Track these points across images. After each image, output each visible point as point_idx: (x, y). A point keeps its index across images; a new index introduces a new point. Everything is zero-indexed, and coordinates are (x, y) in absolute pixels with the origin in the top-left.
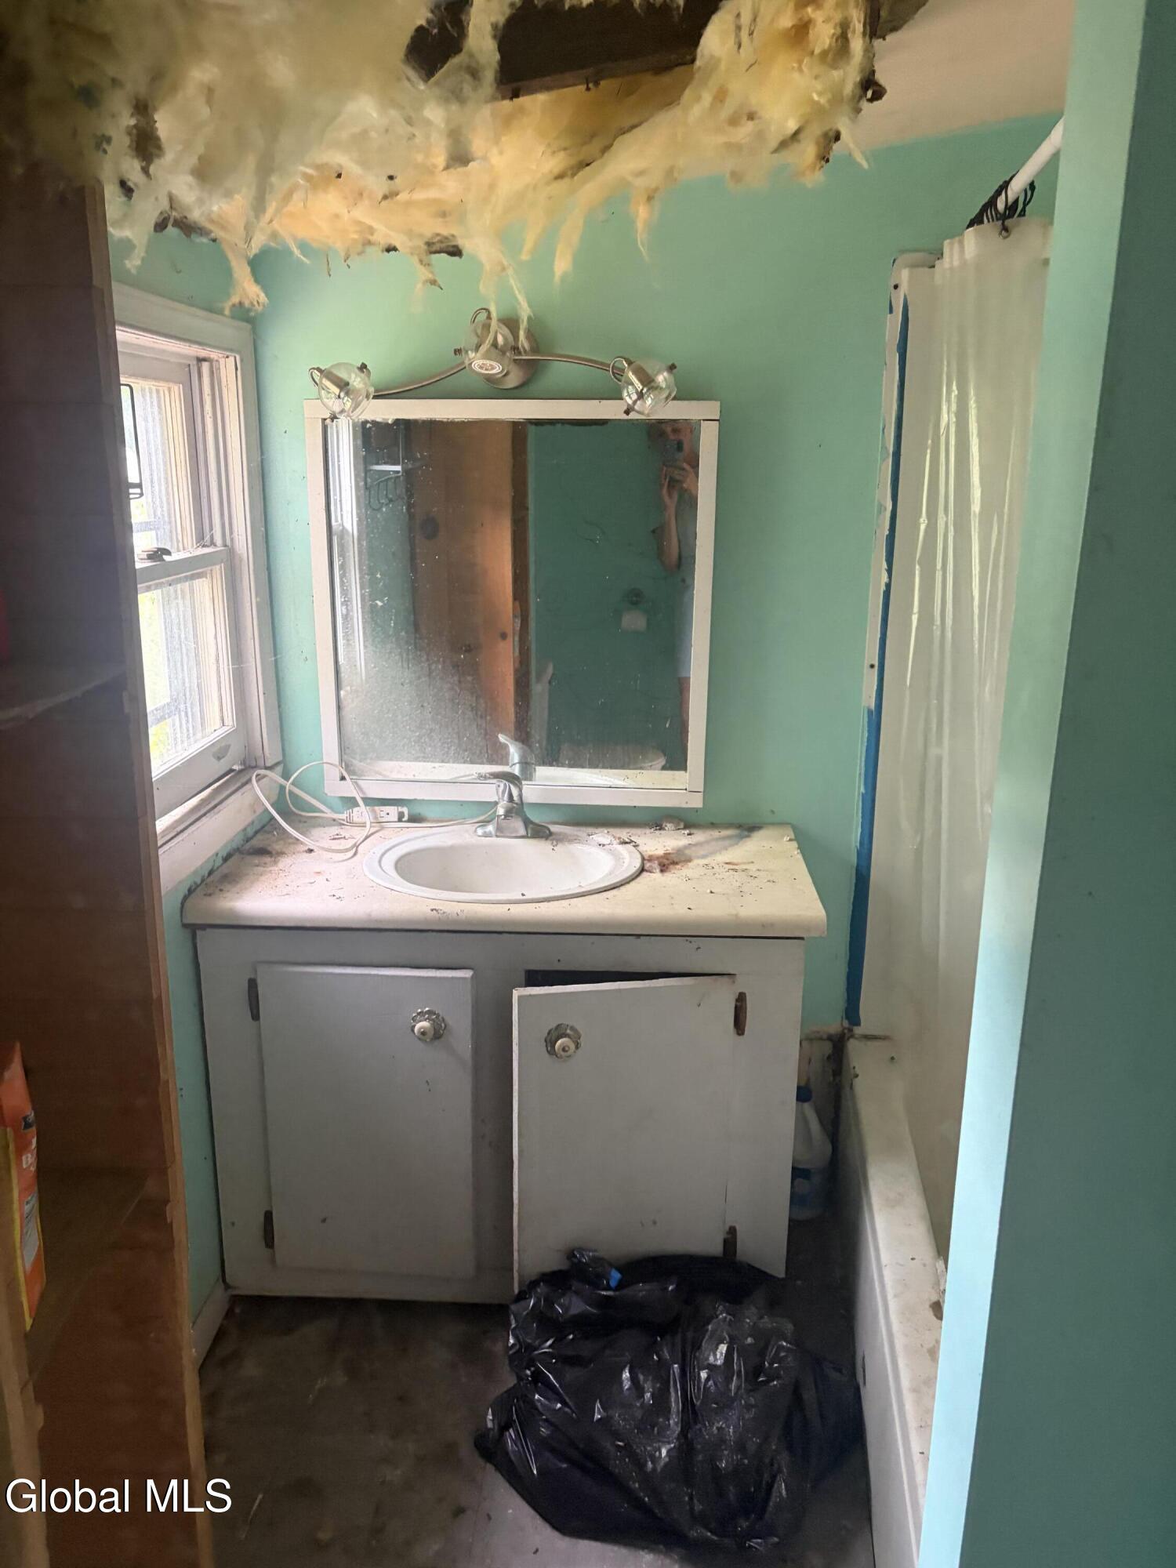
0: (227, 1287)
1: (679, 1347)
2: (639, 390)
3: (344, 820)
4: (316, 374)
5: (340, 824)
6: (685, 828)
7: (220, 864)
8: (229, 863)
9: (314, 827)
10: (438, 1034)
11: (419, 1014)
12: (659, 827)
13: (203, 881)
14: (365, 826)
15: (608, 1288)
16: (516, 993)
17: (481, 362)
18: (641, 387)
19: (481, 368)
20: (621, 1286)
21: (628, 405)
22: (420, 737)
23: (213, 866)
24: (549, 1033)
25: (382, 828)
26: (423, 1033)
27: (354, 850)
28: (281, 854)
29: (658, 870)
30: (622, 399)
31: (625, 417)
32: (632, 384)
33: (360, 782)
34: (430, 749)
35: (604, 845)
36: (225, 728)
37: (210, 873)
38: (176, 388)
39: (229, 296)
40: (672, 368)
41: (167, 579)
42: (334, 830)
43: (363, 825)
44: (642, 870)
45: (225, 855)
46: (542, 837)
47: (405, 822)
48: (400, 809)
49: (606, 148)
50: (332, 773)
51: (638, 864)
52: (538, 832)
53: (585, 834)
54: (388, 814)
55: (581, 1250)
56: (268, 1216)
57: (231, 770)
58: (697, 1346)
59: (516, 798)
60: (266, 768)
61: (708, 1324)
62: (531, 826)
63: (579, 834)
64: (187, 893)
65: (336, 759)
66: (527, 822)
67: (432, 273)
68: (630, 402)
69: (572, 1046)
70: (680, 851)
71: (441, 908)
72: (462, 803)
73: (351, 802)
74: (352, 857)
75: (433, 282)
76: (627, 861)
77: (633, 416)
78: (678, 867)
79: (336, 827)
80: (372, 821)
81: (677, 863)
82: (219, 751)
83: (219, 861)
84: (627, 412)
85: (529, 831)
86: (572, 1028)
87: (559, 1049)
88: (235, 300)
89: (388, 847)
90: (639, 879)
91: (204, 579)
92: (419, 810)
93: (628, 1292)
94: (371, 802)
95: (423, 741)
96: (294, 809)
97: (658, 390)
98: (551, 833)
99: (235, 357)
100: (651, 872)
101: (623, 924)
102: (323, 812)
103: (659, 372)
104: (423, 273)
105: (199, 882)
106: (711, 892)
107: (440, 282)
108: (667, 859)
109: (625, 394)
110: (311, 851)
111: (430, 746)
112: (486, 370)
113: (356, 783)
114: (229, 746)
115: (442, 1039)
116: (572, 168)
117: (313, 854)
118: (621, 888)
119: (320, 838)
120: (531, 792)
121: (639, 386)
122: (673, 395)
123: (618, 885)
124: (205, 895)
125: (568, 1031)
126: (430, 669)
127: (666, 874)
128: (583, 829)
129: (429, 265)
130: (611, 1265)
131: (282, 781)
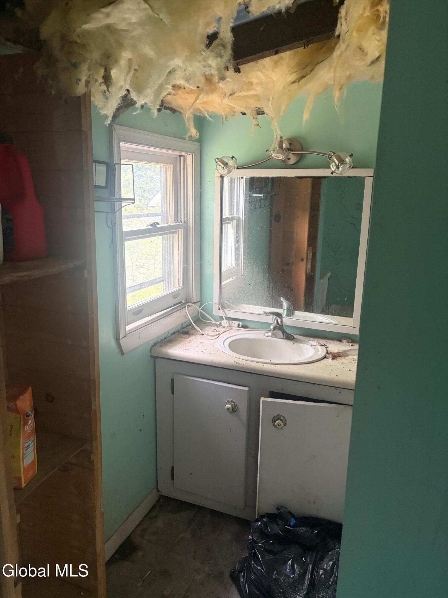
0: (158, 491)
1: (313, 558)
2: (337, 164)
3: (218, 324)
4: (217, 160)
5: (216, 325)
6: (351, 342)
7: (169, 336)
8: (173, 336)
9: (207, 326)
10: (234, 410)
11: (228, 401)
12: (340, 341)
13: (161, 341)
14: (225, 328)
15: (290, 526)
16: (262, 399)
17: (275, 155)
18: (338, 163)
19: (276, 157)
20: (295, 526)
21: (333, 171)
22: (248, 296)
23: (166, 336)
24: (274, 418)
25: (232, 329)
26: (228, 409)
27: (218, 336)
28: (192, 334)
29: (331, 358)
30: (330, 168)
31: (331, 175)
32: (334, 162)
33: (226, 311)
34: (251, 301)
35: (313, 345)
36: (179, 287)
37: (165, 338)
38: (171, 166)
39: (187, 133)
40: (351, 156)
41: (157, 233)
42: (213, 328)
43: (224, 327)
44: (325, 357)
45: (172, 333)
46: (289, 339)
47: (240, 327)
48: (239, 323)
49: (312, 70)
50: (216, 307)
51: (323, 354)
52: (289, 337)
53: (307, 340)
54: (234, 324)
55: (282, 507)
56: (173, 468)
57: (181, 302)
58: (322, 559)
59: (279, 323)
60: (194, 303)
61: (329, 551)
62: (285, 334)
63: (305, 340)
64: (154, 344)
65: (217, 302)
66: (284, 332)
67: (258, 122)
68: (333, 170)
69: (282, 424)
70: (345, 352)
71: (238, 362)
72: (262, 323)
73: (221, 318)
74: (216, 338)
75: (258, 125)
76: (320, 353)
77: (334, 175)
78: (341, 358)
79: (216, 327)
80: (228, 326)
81: (341, 357)
82: (175, 295)
83: (169, 335)
84: (332, 173)
85: (285, 336)
86: (283, 417)
87: (276, 425)
88: (189, 134)
89: (229, 336)
90: (321, 361)
91: (176, 234)
92: (245, 324)
93: (297, 529)
94: (228, 319)
95: (249, 297)
96: (201, 319)
97: (345, 164)
98: (294, 338)
99: (192, 155)
100: (328, 359)
101: (308, 378)
102: (212, 321)
103: (346, 157)
104: (254, 122)
105: (159, 341)
106: (350, 370)
107: (260, 125)
108: (338, 354)
109: (331, 167)
110: (203, 334)
111: (251, 300)
112: (278, 157)
113: (224, 311)
114: (179, 294)
115: (236, 412)
116: (298, 79)
117: (203, 336)
118: (313, 363)
119: (209, 331)
120: (287, 321)
121: (337, 163)
122: (351, 167)
123: (312, 362)
124: (159, 346)
125: (282, 418)
126: (253, 270)
127: (334, 360)
128: (308, 338)
129: (256, 119)
130: (293, 516)
131: (198, 308)
